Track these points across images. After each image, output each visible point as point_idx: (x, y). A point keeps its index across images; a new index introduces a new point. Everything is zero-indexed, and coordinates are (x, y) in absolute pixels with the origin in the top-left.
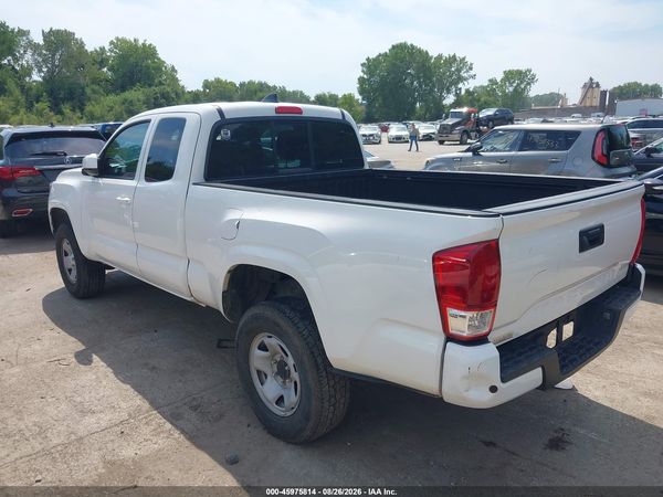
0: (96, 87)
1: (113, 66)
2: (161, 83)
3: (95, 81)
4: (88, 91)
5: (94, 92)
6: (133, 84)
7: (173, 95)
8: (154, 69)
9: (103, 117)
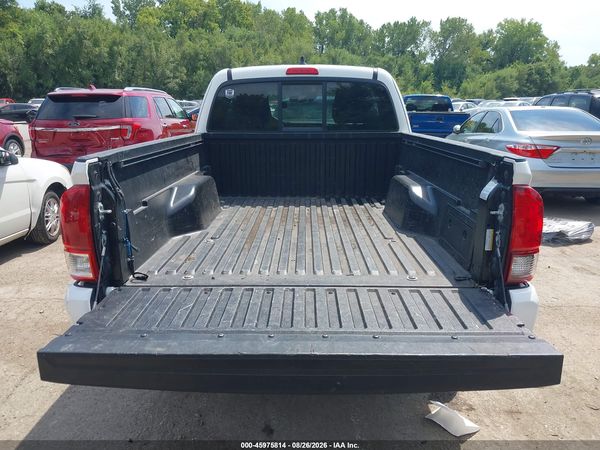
0: (476, 67)
1: (496, 46)
2: (538, 60)
3: (478, 61)
4: (468, 70)
5: (473, 70)
6: (511, 61)
7: (549, 71)
8: (536, 46)
9: (474, 92)
